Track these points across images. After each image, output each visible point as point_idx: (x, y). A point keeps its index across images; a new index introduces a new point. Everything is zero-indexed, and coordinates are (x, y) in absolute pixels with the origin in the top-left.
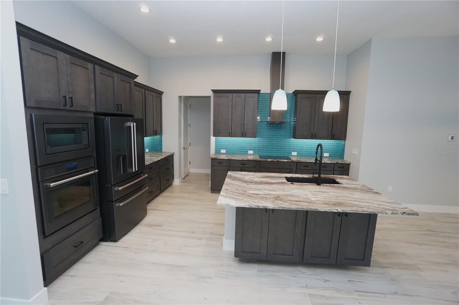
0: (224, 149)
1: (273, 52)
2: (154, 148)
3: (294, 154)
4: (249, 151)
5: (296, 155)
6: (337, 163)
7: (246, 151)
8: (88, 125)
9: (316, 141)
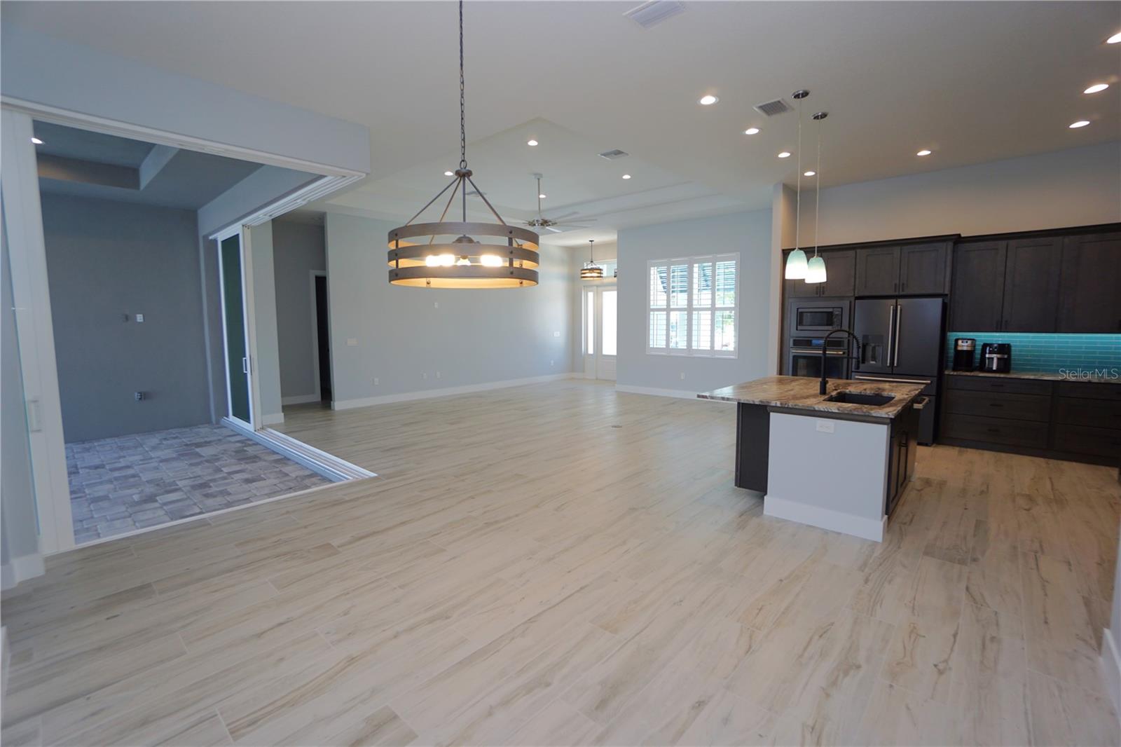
8: (842, 310)
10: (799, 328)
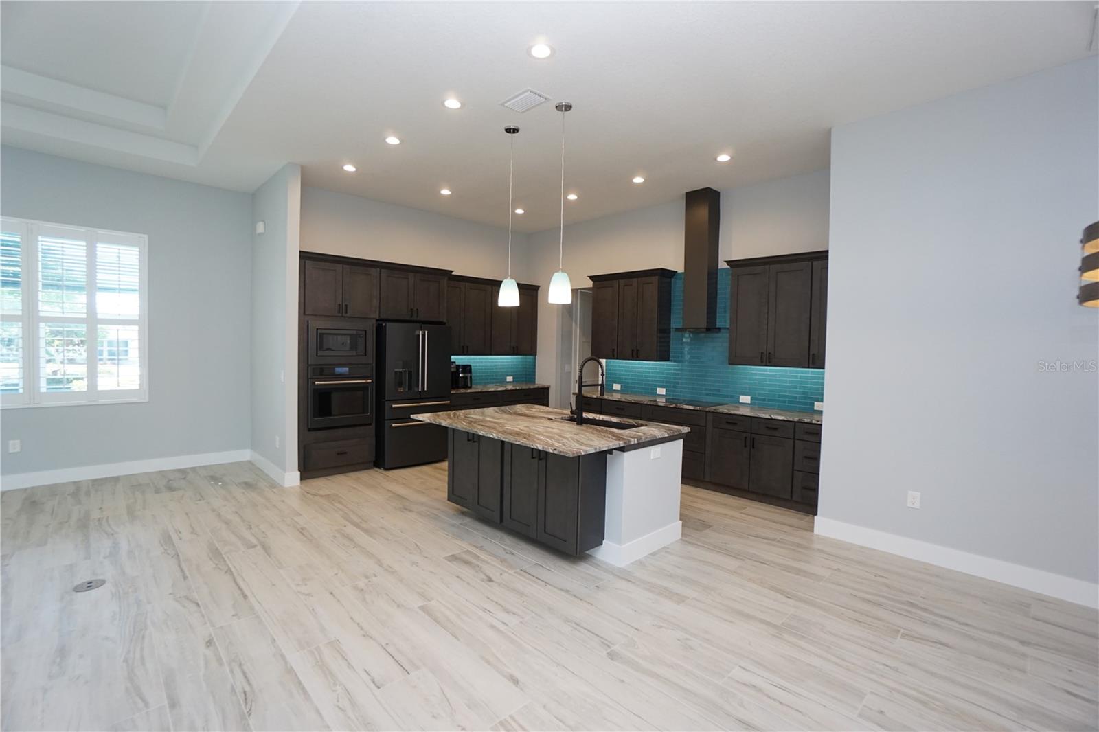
0: (618, 383)
1: (687, 193)
2: (526, 378)
3: (746, 399)
4: (658, 389)
5: (749, 402)
6: (800, 422)
7: (652, 389)
8: (366, 333)
9: (797, 372)
10: (320, 353)
